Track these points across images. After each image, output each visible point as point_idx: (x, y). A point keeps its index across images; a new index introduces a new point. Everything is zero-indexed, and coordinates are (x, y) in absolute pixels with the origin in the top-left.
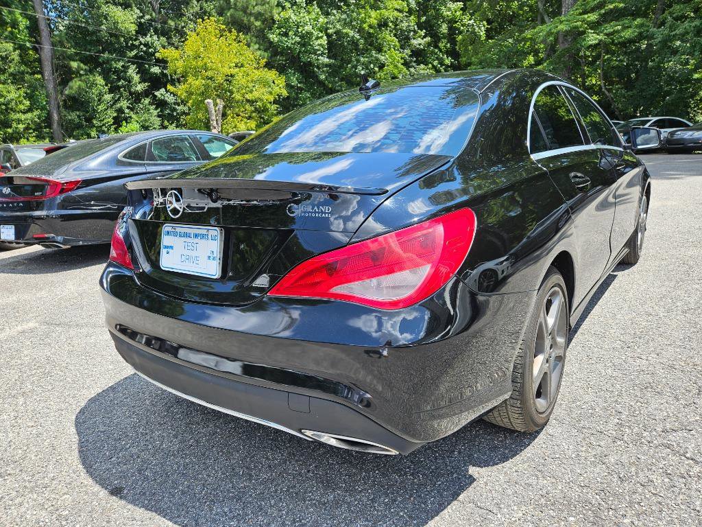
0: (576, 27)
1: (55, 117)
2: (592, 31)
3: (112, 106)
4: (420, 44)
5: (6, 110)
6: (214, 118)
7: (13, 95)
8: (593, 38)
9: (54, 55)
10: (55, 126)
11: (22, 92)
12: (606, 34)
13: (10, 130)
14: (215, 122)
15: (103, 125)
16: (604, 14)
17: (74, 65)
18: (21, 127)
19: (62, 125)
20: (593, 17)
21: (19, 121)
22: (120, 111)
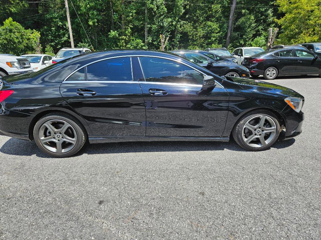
1: (229, 35)
3: (255, 29)
5: (211, 32)
6: (271, 37)
7: (215, 27)
9: (236, 8)
10: (228, 38)
11: (218, 25)
13: (210, 40)
14: (270, 40)
15: (247, 38)
17: (243, 11)
18: (214, 39)
19: (231, 38)
21: (214, 37)
22: (258, 31)
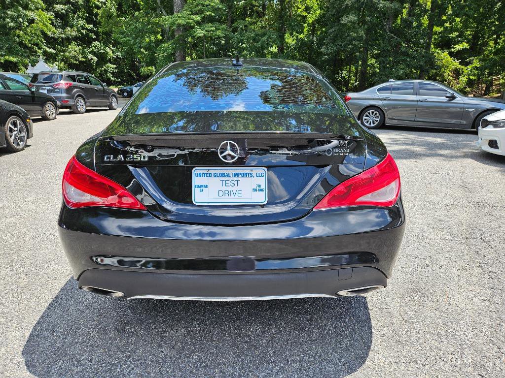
0: (189, 23)
2: (198, 27)
4: (62, 9)
8: (200, 32)
12: (207, 31)
16: (204, 17)
20: (198, 18)
